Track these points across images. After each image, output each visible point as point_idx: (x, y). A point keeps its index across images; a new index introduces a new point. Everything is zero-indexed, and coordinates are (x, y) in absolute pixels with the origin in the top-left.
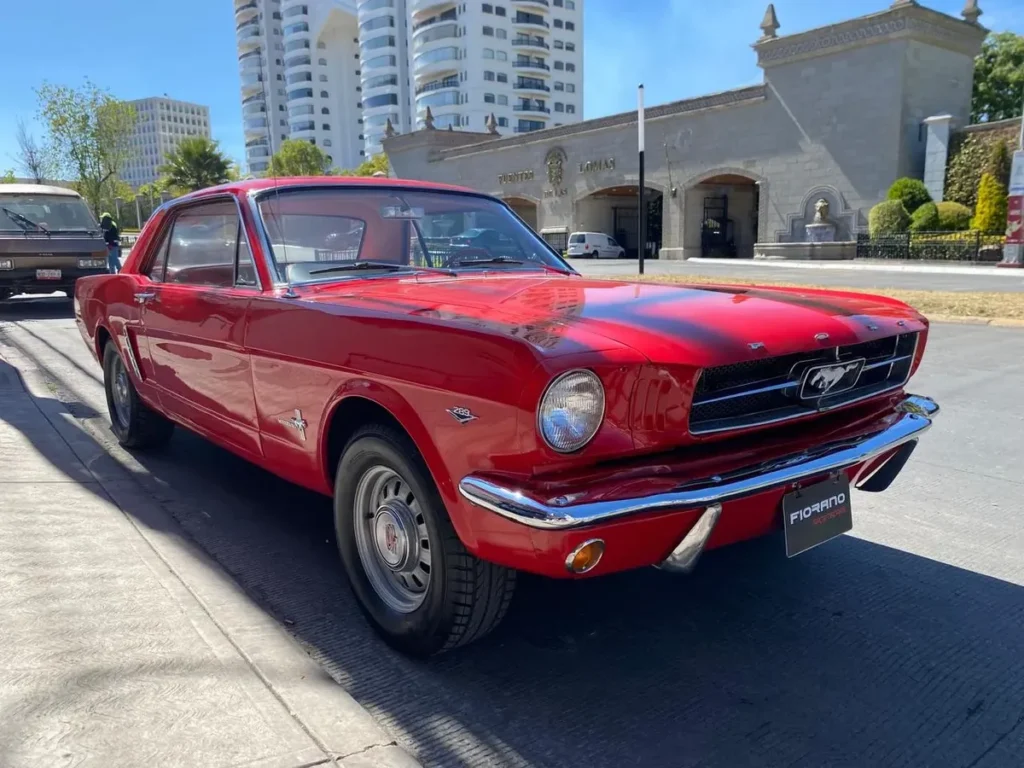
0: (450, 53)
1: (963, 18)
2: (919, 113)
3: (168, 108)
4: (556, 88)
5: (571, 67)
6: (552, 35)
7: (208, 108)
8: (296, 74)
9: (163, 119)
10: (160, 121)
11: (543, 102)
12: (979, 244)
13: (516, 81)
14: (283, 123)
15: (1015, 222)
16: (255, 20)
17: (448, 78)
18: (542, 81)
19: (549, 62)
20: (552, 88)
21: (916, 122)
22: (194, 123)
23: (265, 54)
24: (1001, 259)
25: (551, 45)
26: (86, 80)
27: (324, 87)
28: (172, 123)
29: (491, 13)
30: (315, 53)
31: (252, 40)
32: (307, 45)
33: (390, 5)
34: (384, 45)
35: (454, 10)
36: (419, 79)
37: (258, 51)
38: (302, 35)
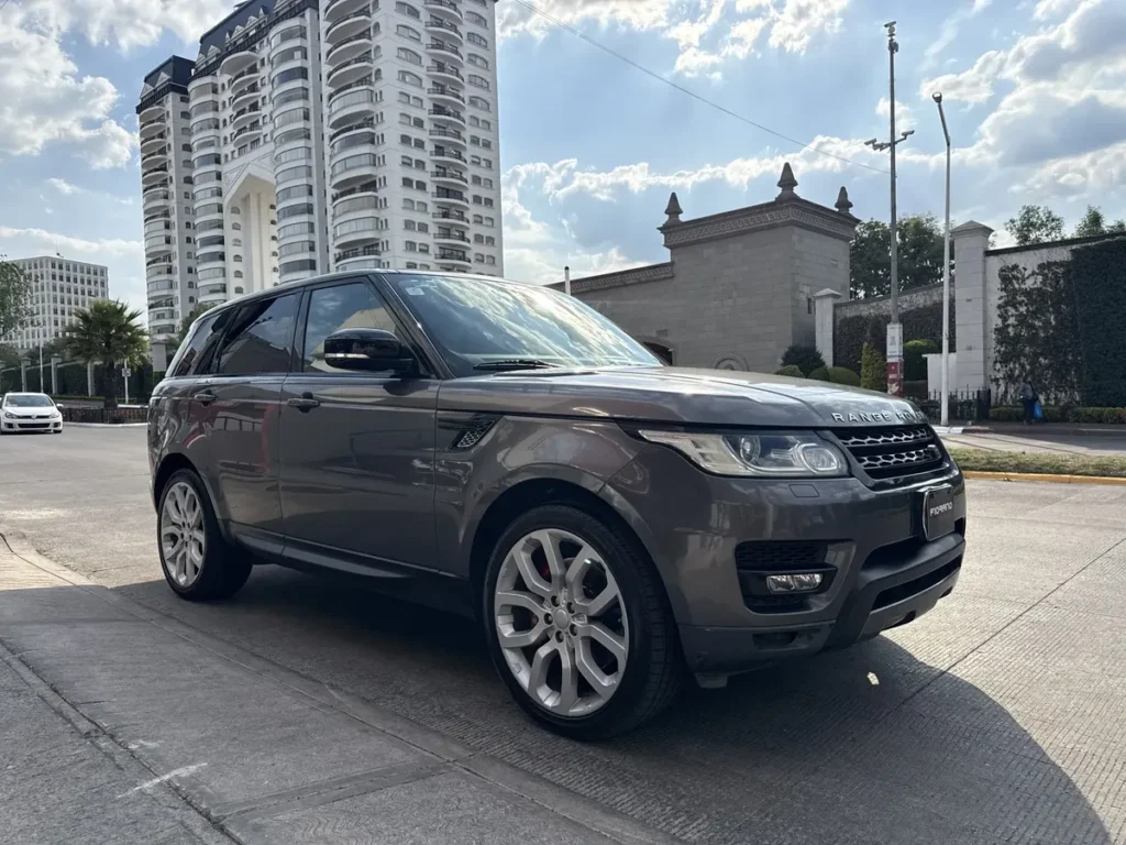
0: (370, 224)
1: (836, 210)
2: (807, 289)
3: (61, 267)
5: (491, 240)
7: (106, 268)
8: (207, 238)
9: (54, 278)
10: (51, 281)
14: (191, 285)
15: (894, 385)
16: (164, 183)
17: (368, 247)
19: (469, 235)
21: (804, 298)
22: (89, 282)
23: (174, 218)
25: (471, 219)
27: (238, 251)
28: (65, 282)
29: (412, 186)
30: (229, 218)
31: (160, 202)
32: (220, 210)
33: (309, 175)
34: (302, 213)
35: (375, 182)
36: (338, 247)
37: (166, 214)
38: (215, 200)
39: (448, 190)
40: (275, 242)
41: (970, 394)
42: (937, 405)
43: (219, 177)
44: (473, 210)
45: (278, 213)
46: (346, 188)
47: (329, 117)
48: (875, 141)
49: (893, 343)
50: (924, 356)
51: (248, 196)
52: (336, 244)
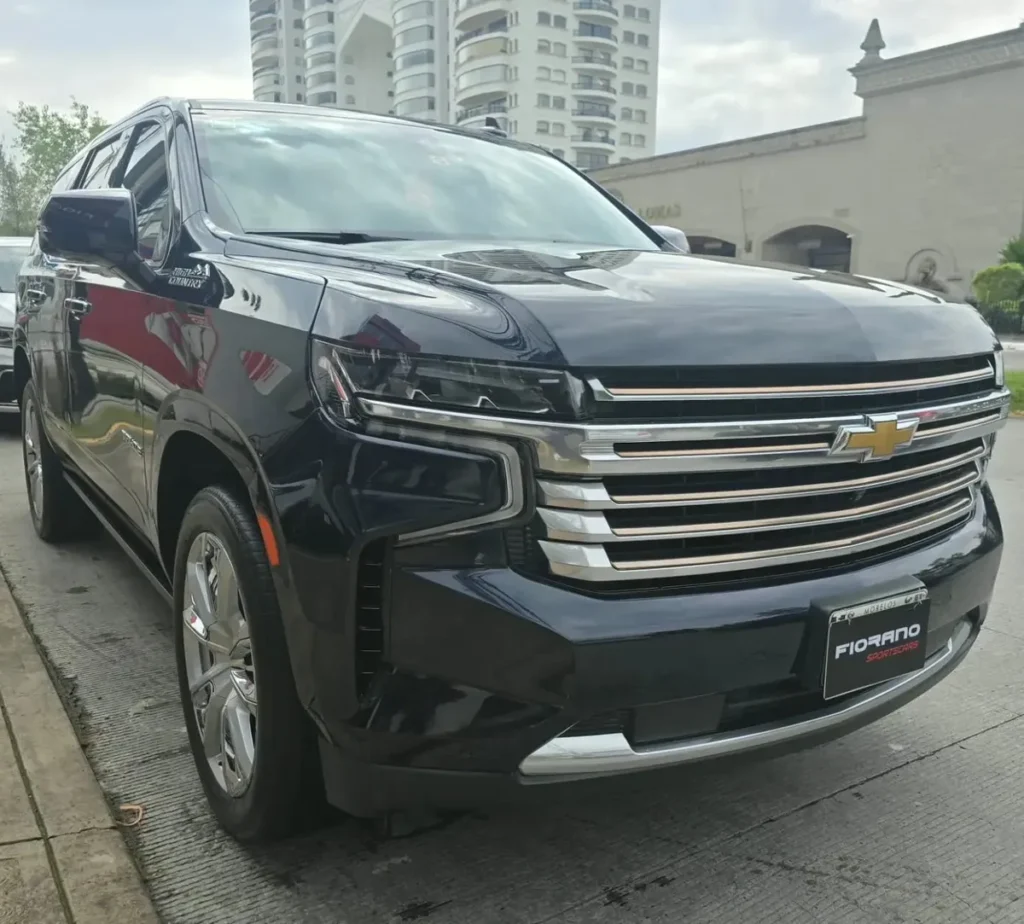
0: (497, 74)
4: (624, 116)
5: (642, 90)
11: (607, 132)
13: (575, 107)
16: (274, 27)
17: (494, 103)
18: (608, 106)
19: (616, 84)
20: (619, 115)
23: (283, 71)
25: (620, 62)
29: (549, 23)
30: (342, 70)
31: (269, 53)
32: (333, 59)
33: (431, 13)
34: (422, 61)
35: (505, 18)
36: (460, 103)
37: (276, 66)
38: (327, 48)
39: (593, 26)
43: (331, 19)
44: (622, 51)
45: (396, 61)
46: (472, 28)
51: (363, 41)
52: (458, 100)
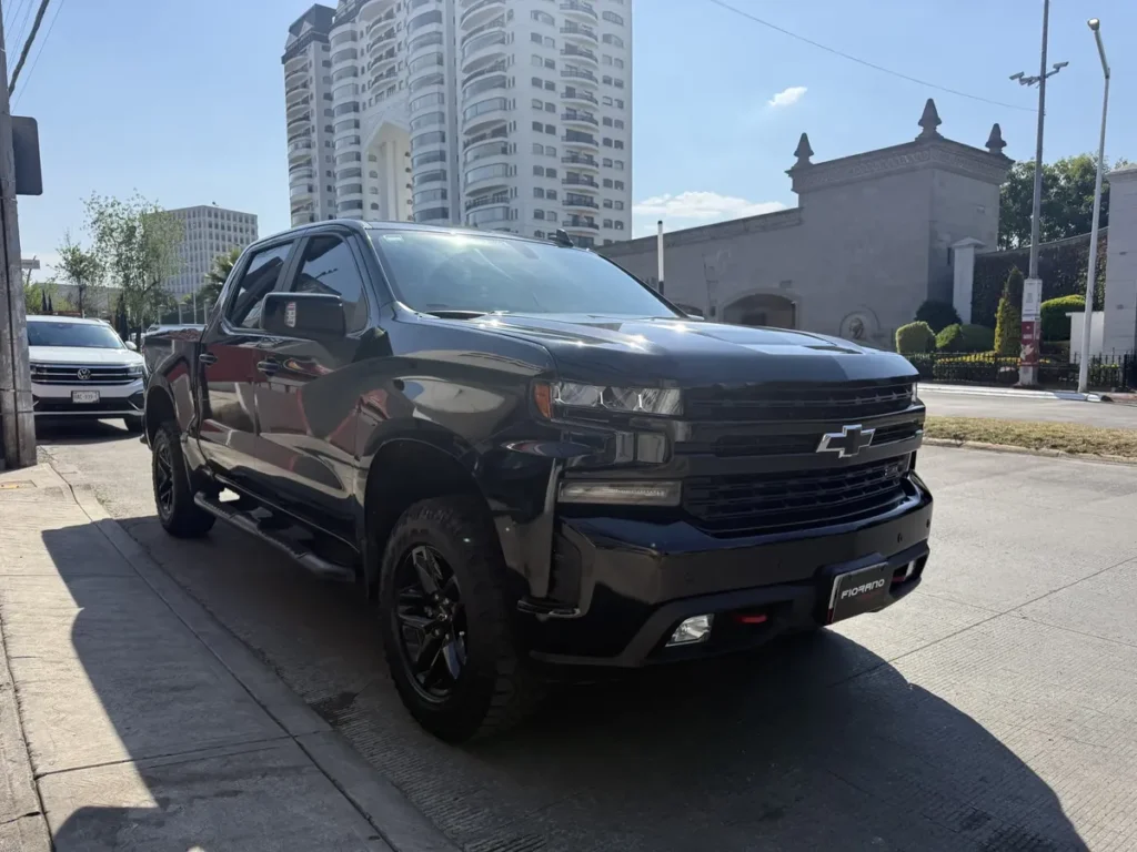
0: (499, 170)
1: (987, 150)
2: (947, 238)
3: (216, 216)
4: (605, 205)
5: (620, 185)
6: (602, 154)
7: (256, 216)
8: (347, 186)
9: (210, 226)
10: (208, 230)
11: (592, 219)
12: (998, 364)
13: (565, 199)
15: (1028, 346)
16: (307, 133)
17: (497, 194)
18: (592, 198)
19: (598, 179)
20: (601, 205)
21: (943, 246)
22: (241, 230)
23: (316, 166)
24: (1018, 379)
25: (601, 163)
26: (134, 193)
27: (375, 199)
28: (220, 231)
29: (541, 131)
30: (367, 166)
31: (303, 152)
32: (358, 158)
33: (442, 121)
34: (435, 160)
35: (505, 127)
36: (469, 195)
37: (309, 163)
38: (354, 148)
39: (578, 134)
40: (409, 190)
41: (1116, 358)
42: (1075, 369)
43: (357, 125)
45: (412, 160)
46: (477, 134)
47: (462, 61)
48: (1022, 74)
49: (1030, 301)
50: (1068, 314)
51: (384, 144)
52: (467, 192)
